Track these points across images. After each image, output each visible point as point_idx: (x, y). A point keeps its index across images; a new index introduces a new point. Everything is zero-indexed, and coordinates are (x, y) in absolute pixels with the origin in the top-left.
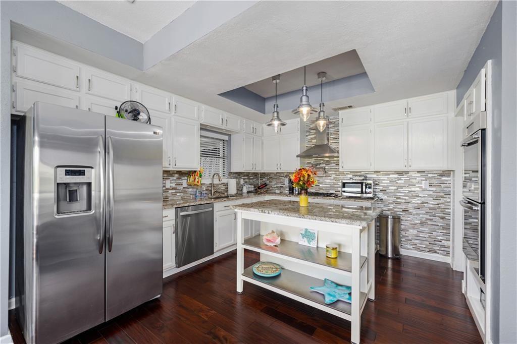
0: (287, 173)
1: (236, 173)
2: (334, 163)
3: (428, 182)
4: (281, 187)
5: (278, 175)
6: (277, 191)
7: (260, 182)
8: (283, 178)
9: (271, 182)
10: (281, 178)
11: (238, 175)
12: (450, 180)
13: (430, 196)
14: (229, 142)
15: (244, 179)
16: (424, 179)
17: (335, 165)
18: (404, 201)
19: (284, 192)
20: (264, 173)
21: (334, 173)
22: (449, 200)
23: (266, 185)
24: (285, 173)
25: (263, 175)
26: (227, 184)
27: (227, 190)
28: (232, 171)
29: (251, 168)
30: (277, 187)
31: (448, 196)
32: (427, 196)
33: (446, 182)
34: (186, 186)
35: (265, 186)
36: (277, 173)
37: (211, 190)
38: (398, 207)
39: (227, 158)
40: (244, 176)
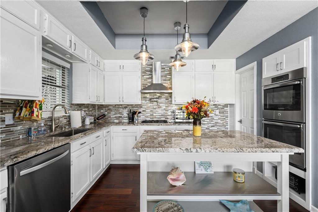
0: (126, 105)
1: (78, 105)
2: (164, 98)
3: (218, 111)
4: (119, 117)
5: (117, 107)
6: (115, 121)
7: (97, 113)
8: (121, 109)
9: (110, 113)
10: (119, 109)
11: (80, 106)
12: (228, 109)
13: (219, 119)
14: (70, 71)
15: (85, 111)
16: (216, 109)
17: (165, 99)
18: (206, 122)
19: (122, 121)
20: (103, 105)
21: (165, 105)
22: (227, 120)
23: (104, 115)
24: (123, 105)
25: (101, 107)
26: (69, 117)
27: (69, 123)
28: (74, 102)
29: (96, 100)
30: (115, 117)
31: (227, 118)
32: (217, 119)
33: (226, 111)
34: (11, 122)
35: (103, 117)
36: (116, 105)
37: (51, 126)
38: (204, 127)
39: (67, 87)
40: (85, 107)
